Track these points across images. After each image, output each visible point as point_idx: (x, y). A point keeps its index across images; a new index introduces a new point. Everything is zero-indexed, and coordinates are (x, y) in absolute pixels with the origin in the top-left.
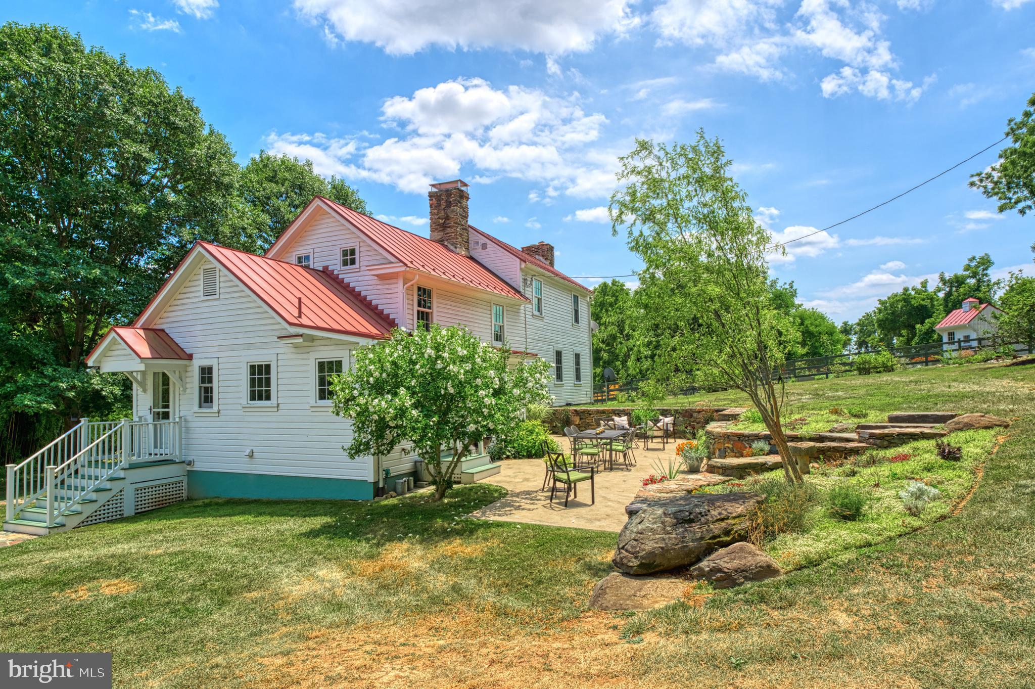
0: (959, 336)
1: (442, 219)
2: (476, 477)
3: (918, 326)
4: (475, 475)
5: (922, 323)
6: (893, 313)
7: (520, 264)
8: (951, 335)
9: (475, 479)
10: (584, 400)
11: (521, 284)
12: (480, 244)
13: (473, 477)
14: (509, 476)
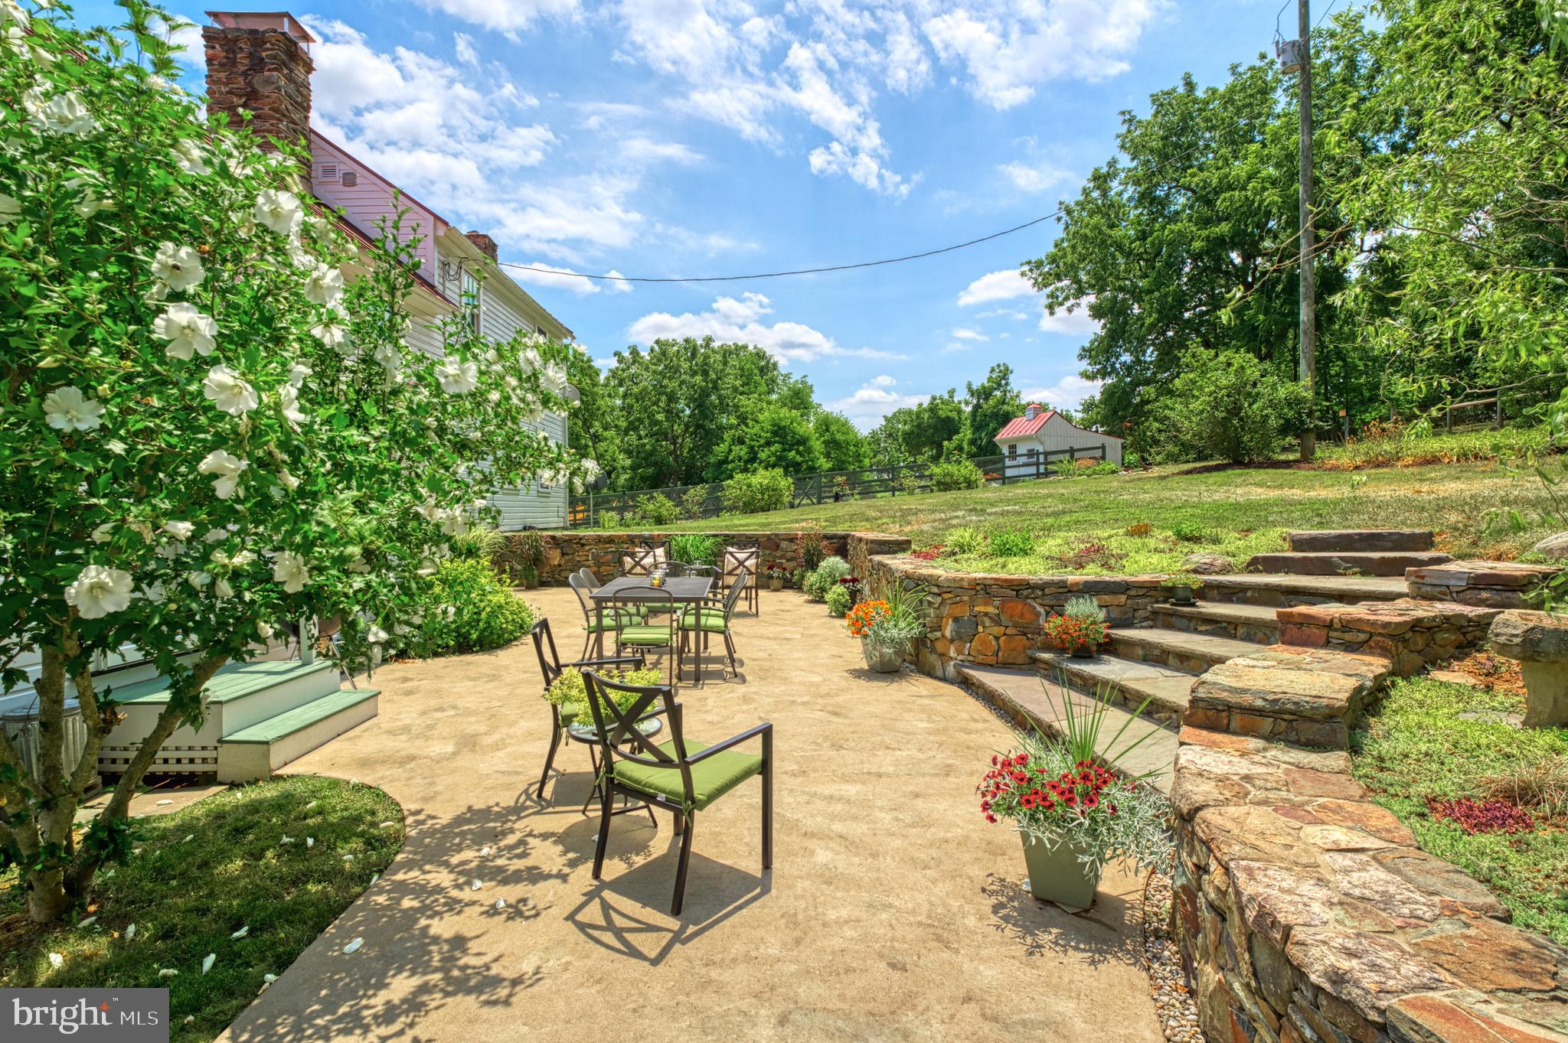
0: (1022, 449)
1: (240, 96)
2: (276, 757)
3: (946, 443)
4: (273, 749)
5: (950, 439)
6: (919, 426)
7: (435, 228)
8: (1013, 448)
9: (275, 760)
10: (554, 521)
11: (437, 272)
12: (339, 174)
13: (267, 756)
14: (406, 729)
